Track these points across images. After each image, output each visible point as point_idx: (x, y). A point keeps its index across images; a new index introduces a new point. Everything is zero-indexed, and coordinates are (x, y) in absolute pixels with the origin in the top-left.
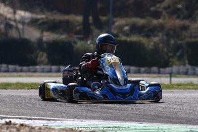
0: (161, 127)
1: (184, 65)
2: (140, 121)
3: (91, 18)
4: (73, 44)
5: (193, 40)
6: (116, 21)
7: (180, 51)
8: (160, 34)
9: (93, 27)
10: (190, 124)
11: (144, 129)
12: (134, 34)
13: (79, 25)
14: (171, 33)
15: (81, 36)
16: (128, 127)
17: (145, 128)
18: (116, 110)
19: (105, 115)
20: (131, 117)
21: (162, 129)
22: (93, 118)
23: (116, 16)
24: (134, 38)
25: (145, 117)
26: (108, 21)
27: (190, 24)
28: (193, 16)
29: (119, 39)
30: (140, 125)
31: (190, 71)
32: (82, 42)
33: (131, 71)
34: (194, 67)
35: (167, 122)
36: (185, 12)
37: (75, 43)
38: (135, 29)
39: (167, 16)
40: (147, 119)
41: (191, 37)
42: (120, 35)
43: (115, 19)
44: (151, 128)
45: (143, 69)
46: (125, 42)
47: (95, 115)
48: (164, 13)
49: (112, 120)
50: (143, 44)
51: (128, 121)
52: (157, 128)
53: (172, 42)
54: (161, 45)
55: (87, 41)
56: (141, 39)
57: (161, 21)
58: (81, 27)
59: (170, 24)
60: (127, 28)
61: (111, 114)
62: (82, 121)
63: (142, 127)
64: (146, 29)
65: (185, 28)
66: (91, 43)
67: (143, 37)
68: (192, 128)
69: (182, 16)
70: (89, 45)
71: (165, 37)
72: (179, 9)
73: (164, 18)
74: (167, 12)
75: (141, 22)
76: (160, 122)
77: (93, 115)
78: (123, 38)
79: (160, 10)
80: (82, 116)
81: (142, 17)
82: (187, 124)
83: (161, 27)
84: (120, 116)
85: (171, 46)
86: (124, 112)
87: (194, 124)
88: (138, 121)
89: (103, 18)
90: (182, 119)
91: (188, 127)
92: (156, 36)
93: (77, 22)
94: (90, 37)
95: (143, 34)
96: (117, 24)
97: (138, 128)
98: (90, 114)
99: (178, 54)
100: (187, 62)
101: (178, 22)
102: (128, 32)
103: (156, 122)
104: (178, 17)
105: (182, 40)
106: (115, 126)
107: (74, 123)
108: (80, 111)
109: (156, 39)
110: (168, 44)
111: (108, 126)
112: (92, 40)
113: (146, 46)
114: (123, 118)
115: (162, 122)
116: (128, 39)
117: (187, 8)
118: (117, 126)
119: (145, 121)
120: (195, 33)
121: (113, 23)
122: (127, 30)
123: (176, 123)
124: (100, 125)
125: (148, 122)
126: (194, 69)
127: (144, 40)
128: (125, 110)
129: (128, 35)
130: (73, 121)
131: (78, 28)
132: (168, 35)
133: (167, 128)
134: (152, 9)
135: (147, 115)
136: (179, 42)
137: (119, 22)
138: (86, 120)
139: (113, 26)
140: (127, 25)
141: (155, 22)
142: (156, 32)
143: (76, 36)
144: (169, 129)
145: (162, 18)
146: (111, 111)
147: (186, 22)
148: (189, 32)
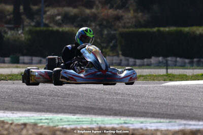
0: (94, 119)
1: (118, 55)
2: (73, 113)
3: (21, 7)
4: (3, 34)
5: (127, 30)
6: (48, 11)
7: (113, 42)
8: (93, 24)
9: (23, 17)
10: (124, 116)
12: (66, 24)
13: (9, 15)
14: (105, 23)
15: (12, 26)
16: (61, 119)
17: (78, 120)
19: (36, 107)
20: (64, 109)
21: (95, 121)
22: (25, 110)
23: (48, 6)
24: (66, 28)
25: (78, 109)
26: (39, 10)
27: (123, 14)
28: (127, 6)
29: (50, 29)
30: (73, 117)
31: (124, 62)
32: (13, 32)
34: (127, 58)
35: (100, 114)
36: (119, 1)
37: (6, 33)
38: (67, 19)
39: (100, 5)
40: (80, 111)
41: (124, 27)
43: (47, 9)
44: (84, 120)
46: (58, 31)
47: (27, 107)
48: (97, 2)
49: (44, 111)
51: (61, 112)
52: (90, 120)
53: (106, 32)
55: (18, 31)
56: (74, 29)
57: (94, 10)
58: (12, 16)
59: (102, 14)
60: (59, 18)
61: (43, 106)
62: (13, 113)
63: (75, 120)
64: (79, 19)
65: (118, 18)
66: (22, 33)
68: (126, 120)
69: (115, 6)
70: (19, 34)
71: (98, 27)
73: (97, 8)
74: (100, 2)
75: (73, 11)
76: (93, 114)
77: (24, 107)
78: (56, 28)
80: (13, 107)
81: (75, 7)
82: (121, 115)
83: (94, 17)
84: (53, 108)
85: (104, 36)
87: (128, 116)
88: (71, 113)
89: (35, 8)
90: (116, 110)
91: (122, 119)
93: (8, 11)
94: (21, 26)
95: (75, 24)
96: (48, 13)
97: (71, 120)
98: (21, 106)
99: (111, 44)
100: (120, 52)
101: (111, 12)
102: (60, 21)
103: (90, 114)
104: (111, 7)
105: (115, 30)
106: (47, 118)
107: (5, 115)
108: (11, 102)
110: (102, 35)
111: (40, 118)
112: (23, 30)
114: (55, 110)
115: (95, 114)
116: (61, 29)
118: (50, 118)
119: (78, 113)
120: (129, 23)
121: (45, 12)
122: (59, 20)
123: (110, 115)
124: (32, 116)
125: (81, 113)
126: (128, 60)
127: (76, 30)
129: (59, 25)
130: (4, 113)
131: (8, 17)
132: (100, 25)
133: (100, 120)
135: (80, 107)
136: (113, 32)
137: (52, 11)
139: (45, 16)
140: (59, 15)
141: (88, 11)
142: (89, 23)
143: (6, 26)
144: (102, 121)
145: (95, 7)
147: (120, 12)
148: (122, 22)
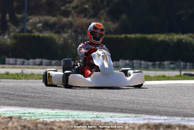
0: (70, 114)
2: (52, 108)
3: (8, 16)
6: (30, 19)
8: (69, 31)
9: (9, 24)
10: (96, 111)
11: (56, 116)
12: (46, 30)
14: (79, 30)
16: (42, 114)
17: (56, 114)
18: (30, 98)
19: (20, 102)
20: (45, 104)
21: (71, 115)
22: (10, 105)
23: (30, 14)
24: (46, 34)
25: (57, 104)
26: (23, 18)
28: (99, 15)
29: (33, 34)
30: (52, 111)
33: (44, 63)
35: (76, 109)
36: (92, 11)
38: (47, 26)
39: (75, 14)
40: (58, 106)
42: (34, 31)
43: (29, 17)
44: (62, 114)
45: (54, 62)
46: (39, 37)
47: (12, 102)
48: (73, 12)
49: (27, 106)
50: (55, 40)
51: (42, 108)
52: (67, 114)
53: (80, 38)
54: (70, 41)
55: (4, 36)
56: (53, 35)
57: (70, 19)
59: (78, 22)
60: (40, 25)
61: (27, 101)
63: (54, 114)
64: (57, 26)
66: (8, 38)
67: (54, 33)
68: (98, 115)
69: (88, 15)
70: (6, 39)
71: (73, 34)
72: (86, 9)
73: (73, 17)
74: (75, 12)
75: (52, 19)
76: (70, 109)
77: (10, 102)
78: (37, 34)
79: (69, 9)
81: (54, 16)
82: (93, 111)
83: (71, 25)
84: (34, 104)
86: (38, 100)
87: (100, 111)
88: (50, 108)
89: (19, 16)
90: (89, 106)
91: (94, 113)
92: (65, 32)
94: (7, 32)
95: (54, 31)
96: (31, 21)
97: (50, 114)
98: (7, 101)
101: (85, 20)
102: (41, 28)
103: (67, 109)
104: (85, 16)
106: (30, 112)
109: (65, 35)
110: (77, 40)
111: (24, 112)
112: (9, 35)
113: (57, 41)
114: (37, 106)
115: (71, 109)
116: (41, 35)
117: (93, 8)
118: (32, 112)
119: (56, 108)
121: (28, 20)
122: (40, 27)
123: (84, 110)
124: (17, 111)
125: (59, 109)
127: (55, 36)
128: (38, 98)
129: (40, 31)
132: (76, 32)
133: (76, 114)
134: (63, 8)
135: (58, 103)
137: (33, 19)
138: (4, 107)
139: (28, 23)
140: (40, 22)
141: (65, 20)
142: (65, 29)
145: (71, 16)
146: (26, 99)
